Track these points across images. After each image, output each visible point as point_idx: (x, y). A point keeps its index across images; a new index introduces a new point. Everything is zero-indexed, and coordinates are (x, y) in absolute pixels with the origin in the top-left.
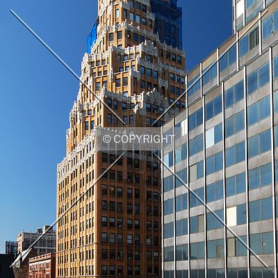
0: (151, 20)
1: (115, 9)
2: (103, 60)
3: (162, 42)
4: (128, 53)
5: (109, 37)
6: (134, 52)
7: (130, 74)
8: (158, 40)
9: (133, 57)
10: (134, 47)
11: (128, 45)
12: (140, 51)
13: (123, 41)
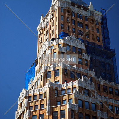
0: (87, 60)
1: (53, 53)
2: (40, 95)
3: (98, 77)
4: (66, 88)
5: (47, 75)
6: (71, 87)
7: (68, 107)
8: (94, 76)
9: (71, 91)
10: (71, 83)
11: (65, 81)
12: (77, 86)
13: (60, 78)
